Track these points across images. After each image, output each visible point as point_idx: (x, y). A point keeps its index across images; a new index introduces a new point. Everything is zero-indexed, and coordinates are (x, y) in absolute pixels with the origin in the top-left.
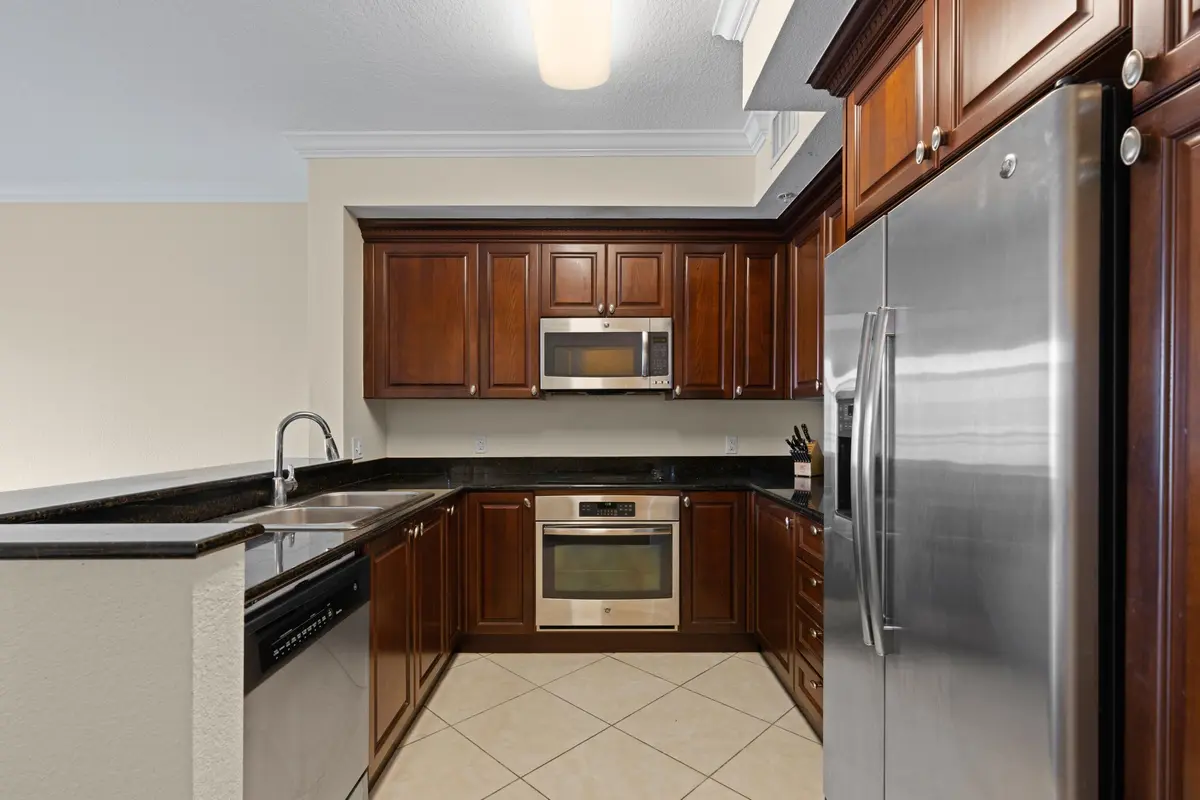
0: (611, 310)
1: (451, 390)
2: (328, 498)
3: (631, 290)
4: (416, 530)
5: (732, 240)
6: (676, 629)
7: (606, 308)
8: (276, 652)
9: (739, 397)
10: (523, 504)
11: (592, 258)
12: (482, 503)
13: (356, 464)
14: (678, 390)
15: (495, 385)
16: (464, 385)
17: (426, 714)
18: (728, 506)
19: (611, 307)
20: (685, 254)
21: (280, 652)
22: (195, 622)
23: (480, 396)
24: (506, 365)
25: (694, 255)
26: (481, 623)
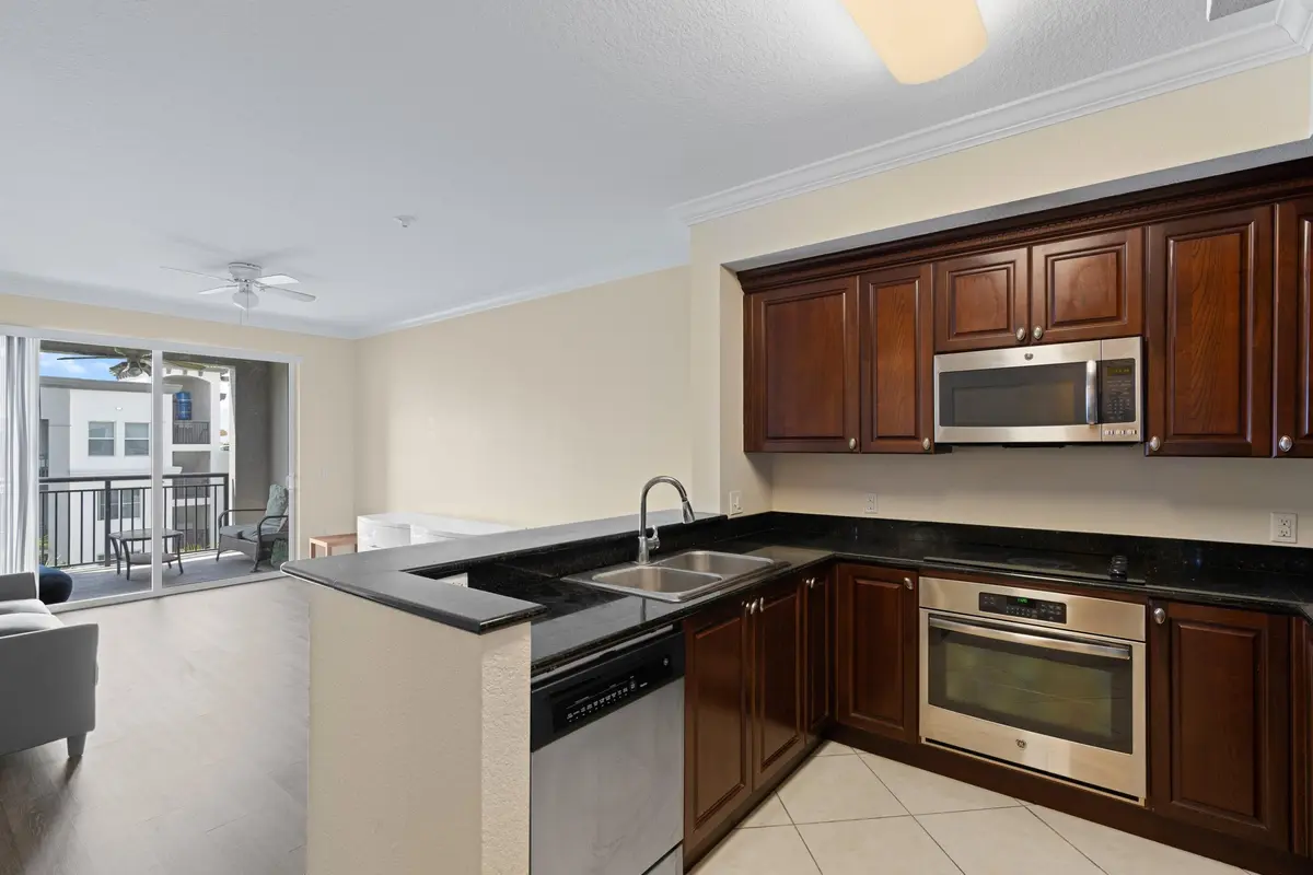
0: (1036, 334)
1: (830, 443)
2: (692, 556)
3: (1070, 304)
4: (753, 605)
5: (1268, 200)
6: (1141, 803)
7: (1029, 334)
8: (570, 716)
9: (1282, 454)
10: (903, 583)
11: (1008, 269)
12: (856, 577)
13: (732, 520)
14: (1154, 442)
15: (880, 438)
16: (843, 439)
17: (773, 802)
18: (1251, 635)
19: (1037, 332)
20: (1170, 236)
21: (575, 716)
22: (484, 685)
23: (861, 449)
24: (894, 412)
25: (1181, 237)
26: (853, 714)
